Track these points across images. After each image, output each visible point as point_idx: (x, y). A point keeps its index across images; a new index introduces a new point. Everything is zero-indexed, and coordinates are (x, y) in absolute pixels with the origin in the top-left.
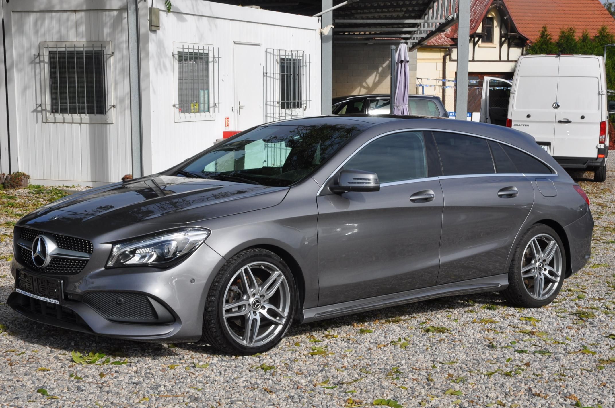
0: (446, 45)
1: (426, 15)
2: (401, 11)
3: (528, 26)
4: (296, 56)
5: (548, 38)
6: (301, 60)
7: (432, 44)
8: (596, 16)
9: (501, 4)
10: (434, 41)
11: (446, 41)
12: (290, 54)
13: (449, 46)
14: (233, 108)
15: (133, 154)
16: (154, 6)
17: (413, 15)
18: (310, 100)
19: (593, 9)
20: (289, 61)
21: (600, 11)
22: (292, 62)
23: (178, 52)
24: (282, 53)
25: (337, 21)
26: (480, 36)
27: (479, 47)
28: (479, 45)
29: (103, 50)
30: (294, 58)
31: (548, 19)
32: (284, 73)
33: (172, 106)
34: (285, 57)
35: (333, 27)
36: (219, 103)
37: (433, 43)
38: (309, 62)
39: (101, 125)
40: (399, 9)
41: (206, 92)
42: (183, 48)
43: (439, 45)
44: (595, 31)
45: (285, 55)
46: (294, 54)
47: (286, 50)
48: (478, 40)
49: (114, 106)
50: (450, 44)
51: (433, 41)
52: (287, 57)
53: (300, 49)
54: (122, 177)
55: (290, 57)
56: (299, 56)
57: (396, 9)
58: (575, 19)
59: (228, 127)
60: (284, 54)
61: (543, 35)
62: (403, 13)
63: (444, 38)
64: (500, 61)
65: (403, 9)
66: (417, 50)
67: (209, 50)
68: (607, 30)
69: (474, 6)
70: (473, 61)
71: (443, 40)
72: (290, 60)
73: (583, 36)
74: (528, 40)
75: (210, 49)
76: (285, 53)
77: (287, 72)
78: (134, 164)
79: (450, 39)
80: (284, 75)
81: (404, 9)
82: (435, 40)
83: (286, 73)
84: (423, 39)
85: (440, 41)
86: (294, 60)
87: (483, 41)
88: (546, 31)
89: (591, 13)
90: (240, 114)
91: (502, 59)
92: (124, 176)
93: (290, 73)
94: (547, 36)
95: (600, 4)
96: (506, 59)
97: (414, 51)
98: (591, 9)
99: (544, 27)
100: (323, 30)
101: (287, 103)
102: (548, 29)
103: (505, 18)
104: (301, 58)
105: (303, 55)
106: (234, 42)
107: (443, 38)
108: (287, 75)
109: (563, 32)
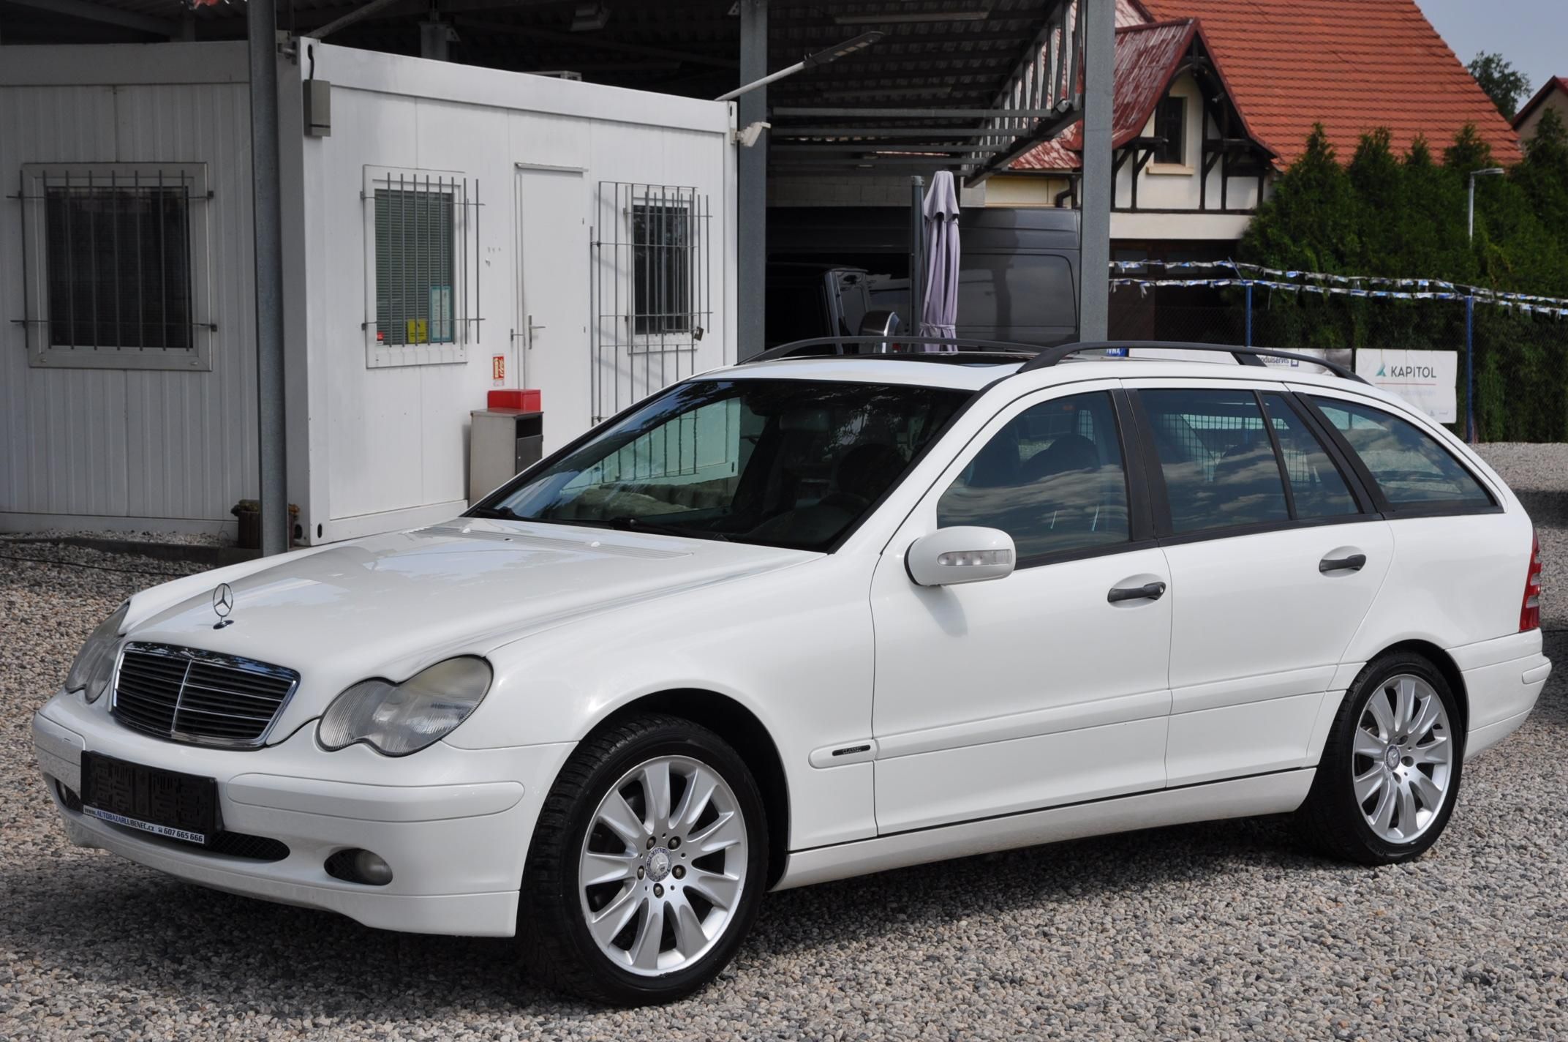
0: (1063, 169)
1: (1005, 95)
2: (942, 85)
3: (1274, 120)
4: (673, 201)
5: (1327, 152)
6: (686, 209)
7: (1027, 166)
8: (1449, 97)
9: (1204, 64)
10: (1031, 159)
11: (1062, 159)
12: (659, 196)
13: (1070, 172)
14: (515, 332)
15: (263, 448)
16: (316, 77)
17: (974, 94)
18: (708, 313)
19: (1442, 78)
20: (656, 214)
21: (1458, 83)
22: (664, 215)
23: (376, 190)
24: (640, 193)
25: (779, 111)
26: (1149, 145)
27: (1148, 174)
28: (1147, 169)
29: (186, 184)
30: (669, 205)
31: (1327, 103)
32: (644, 243)
33: (360, 327)
34: (647, 203)
35: (768, 125)
36: (478, 320)
37: (1029, 162)
38: (707, 216)
39: (178, 373)
40: (935, 80)
41: (446, 292)
42: (389, 182)
43: (1044, 169)
44: (1447, 135)
45: (647, 199)
46: (668, 196)
47: (648, 186)
48: (1146, 158)
49: (213, 328)
50: (1074, 166)
51: (1029, 159)
52: (652, 204)
53: (685, 182)
54: (230, 507)
55: (659, 204)
56: (682, 201)
57: (930, 80)
58: (1395, 106)
59: (500, 381)
60: (644, 196)
61: (1315, 144)
62: (949, 90)
63: (1058, 151)
64: (1202, 210)
65: (946, 78)
66: (984, 182)
67: (453, 186)
68: (1477, 135)
69: (1133, 68)
70: (1134, 209)
71: (1054, 155)
72: (660, 209)
73: (1413, 148)
74: (1275, 157)
75: (455, 183)
76: (647, 194)
77: (652, 242)
78: (264, 474)
79: (1072, 155)
80: (644, 248)
81: (951, 80)
82: (1034, 157)
83: (648, 244)
84: (1000, 157)
85: (1046, 158)
86: (669, 210)
87: (1156, 161)
88: (1321, 135)
89: (1435, 88)
90: (530, 348)
91: (1208, 206)
92: (237, 503)
93: (660, 242)
94: (1324, 146)
95: (1459, 65)
96: (1218, 206)
97: (978, 186)
98: (1435, 78)
99: (1317, 126)
100: (742, 135)
101: (652, 319)
102: (1326, 131)
103: (1215, 100)
104: (686, 205)
105: (692, 196)
106: (516, 165)
107: (1053, 154)
108: (652, 249)
109: (1365, 139)
